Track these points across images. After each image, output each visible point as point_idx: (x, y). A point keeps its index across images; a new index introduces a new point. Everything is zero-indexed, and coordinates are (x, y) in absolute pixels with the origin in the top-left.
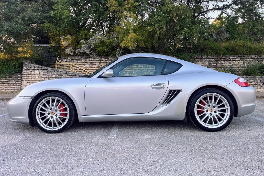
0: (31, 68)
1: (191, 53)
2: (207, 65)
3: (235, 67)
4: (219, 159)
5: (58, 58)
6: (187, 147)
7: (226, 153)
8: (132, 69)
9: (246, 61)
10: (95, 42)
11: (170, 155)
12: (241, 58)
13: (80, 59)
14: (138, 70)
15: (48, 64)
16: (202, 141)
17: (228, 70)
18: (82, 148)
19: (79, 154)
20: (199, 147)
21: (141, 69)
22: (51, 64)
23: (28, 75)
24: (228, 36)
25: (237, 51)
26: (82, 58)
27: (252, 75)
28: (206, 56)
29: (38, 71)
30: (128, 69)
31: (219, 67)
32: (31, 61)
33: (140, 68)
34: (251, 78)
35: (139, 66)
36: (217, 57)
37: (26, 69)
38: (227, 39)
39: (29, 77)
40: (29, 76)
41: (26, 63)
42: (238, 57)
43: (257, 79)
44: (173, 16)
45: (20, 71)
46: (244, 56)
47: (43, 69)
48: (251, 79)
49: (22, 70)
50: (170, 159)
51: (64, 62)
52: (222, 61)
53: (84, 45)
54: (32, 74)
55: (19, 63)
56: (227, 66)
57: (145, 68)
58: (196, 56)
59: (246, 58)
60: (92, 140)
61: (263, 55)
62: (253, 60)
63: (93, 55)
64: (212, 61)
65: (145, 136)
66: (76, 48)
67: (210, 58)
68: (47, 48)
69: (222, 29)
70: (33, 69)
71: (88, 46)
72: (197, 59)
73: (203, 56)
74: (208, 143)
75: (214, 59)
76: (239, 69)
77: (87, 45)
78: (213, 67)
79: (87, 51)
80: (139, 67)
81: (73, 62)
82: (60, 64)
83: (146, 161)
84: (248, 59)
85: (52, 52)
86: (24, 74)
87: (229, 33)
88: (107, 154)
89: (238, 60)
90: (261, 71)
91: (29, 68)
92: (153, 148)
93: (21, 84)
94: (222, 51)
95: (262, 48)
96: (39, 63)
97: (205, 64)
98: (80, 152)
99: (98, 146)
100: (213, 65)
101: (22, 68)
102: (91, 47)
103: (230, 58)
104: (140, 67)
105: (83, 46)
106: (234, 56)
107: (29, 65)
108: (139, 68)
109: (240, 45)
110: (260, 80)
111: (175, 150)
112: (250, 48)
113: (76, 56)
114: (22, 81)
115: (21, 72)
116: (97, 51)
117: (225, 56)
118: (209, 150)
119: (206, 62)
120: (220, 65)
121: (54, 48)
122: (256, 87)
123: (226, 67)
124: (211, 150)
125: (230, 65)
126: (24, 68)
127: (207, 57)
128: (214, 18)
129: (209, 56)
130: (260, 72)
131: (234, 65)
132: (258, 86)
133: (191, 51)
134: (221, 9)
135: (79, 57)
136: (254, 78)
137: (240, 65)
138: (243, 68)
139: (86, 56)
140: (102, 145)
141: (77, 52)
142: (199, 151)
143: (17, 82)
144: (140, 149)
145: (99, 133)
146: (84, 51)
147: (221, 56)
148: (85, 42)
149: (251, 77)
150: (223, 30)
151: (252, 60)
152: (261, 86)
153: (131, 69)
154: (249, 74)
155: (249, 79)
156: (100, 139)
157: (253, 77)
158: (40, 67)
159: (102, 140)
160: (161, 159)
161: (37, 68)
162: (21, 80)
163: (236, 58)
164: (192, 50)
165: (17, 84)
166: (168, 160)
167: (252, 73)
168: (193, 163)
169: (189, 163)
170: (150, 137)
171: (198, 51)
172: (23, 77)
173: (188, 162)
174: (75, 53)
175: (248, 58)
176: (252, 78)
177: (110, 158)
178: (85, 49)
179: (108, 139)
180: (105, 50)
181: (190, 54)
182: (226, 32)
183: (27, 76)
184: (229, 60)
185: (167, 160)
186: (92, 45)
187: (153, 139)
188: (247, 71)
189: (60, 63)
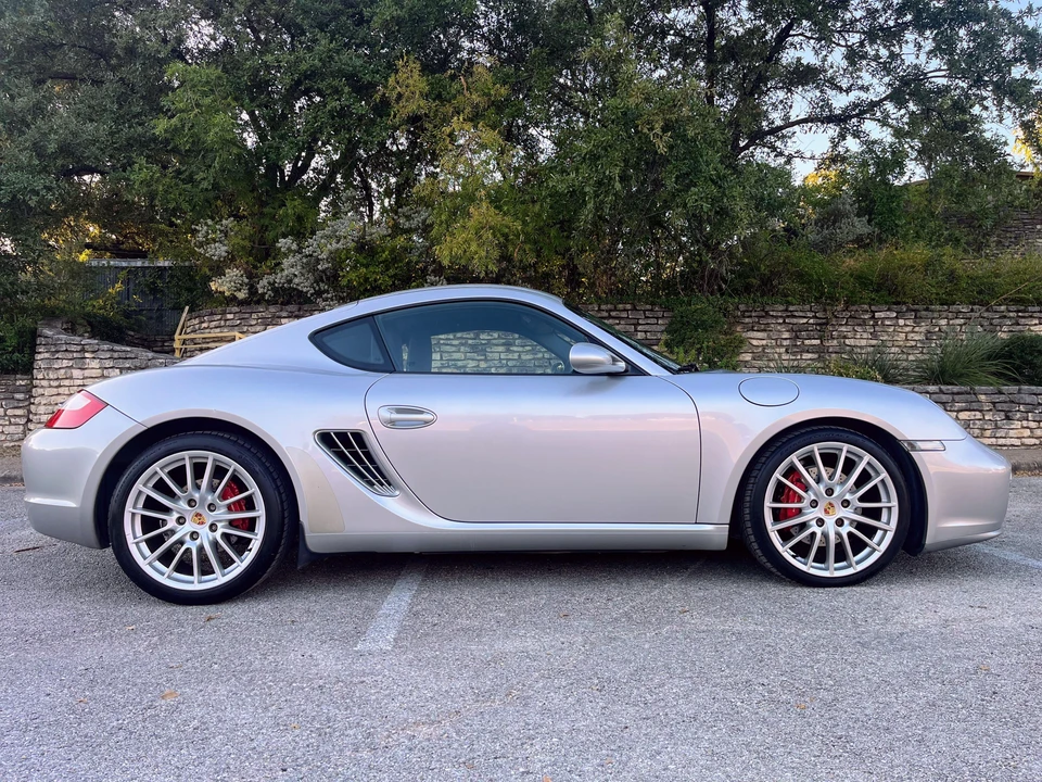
0: (66, 350)
1: (722, 295)
2: (785, 343)
3: (893, 350)
4: (873, 750)
5: (184, 315)
6: (718, 689)
7: (901, 721)
8: (486, 360)
9: (937, 329)
10: (335, 246)
11: (636, 732)
12: (916, 317)
13: (273, 317)
14: (510, 364)
15: (146, 340)
16: (782, 662)
17: (867, 363)
18: (221, 702)
19: (198, 735)
20: (770, 692)
21: (524, 357)
22: (159, 338)
23: (58, 379)
24: (866, 230)
25: (900, 288)
26: (285, 314)
27: (961, 384)
28: (782, 308)
29: (95, 364)
30: (473, 360)
31: (830, 350)
32: (73, 324)
33: (519, 356)
34: (958, 393)
35: (513, 345)
36: (825, 310)
37: (47, 355)
38: (862, 243)
39: (61, 390)
40: (60, 386)
41: (48, 332)
42: (907, 311)
43: (983, 397)
44: (651, 129)
45: (24, 366)
46: (927, 309)
47: (116, 355)
48: (957, 398)
49: (32, 361)
50: (638, 757)
51: (207, 331)
52: (843, 329)
53: (291, 260)
54: (71, 378)
55: (20, 334)
56: (861, 347)
57: (540, 355)
58: (742, 307)
59: (936, 315)
60: (279, 658)
61: (1000, 305)
62: (965, 324)
63: (326, 300)
64: (804, 328)
65: (525, 636)
66: (259, 271)
67: (796, 314)
68: (144, 276)
69: (844, 204)
70: (75, 355)
71: (308, 264)
72: (747, 320)
73: (767, 308)
74: (812, 667)
75: (811, 321)
76: (911, 358)
77: (305, 260)
78: (808, 352)
79: (304, 284)
80: (515, 349)
81: (245, 329)
82: (192, 336)
83: (522, 770)
84: (944, 322)
85: (166, 291)
86: (40, 376)
87: (869, 221)
88: (337, 734)
89: (906, 325)
90: (996, 365)
91: (57, 352)
92: (556, 698)
93: (29, 420)
94: (842, 288)
95: (997, 276)
96: (107, 334)
97: (776, 339)
98: (204, 723)
99: (303, 689)
100: (807, 342)
101: (34, 352)
102: (319, 267)
103: (873, 317)
104: (520, 349)
105: (286, 263)
106: (889, 310)
107: (59, 339)
108: (516, 356)
109: (913, 267)
110: (994, 403)
111: (662, 704)
112: (952, 276)
113: (258, 302)
114: (33, 408)
115: (28, 369)
116: (344, 282)
117: (854, 308)
118: (817, 704)
119: (779, 331)
120: (835, 342)
121: (172, 276)
122: (977, 431)
123: (859, 350)
124: (829, 706)
125: (874, 342)
126: (39, 353)
127: (786, 310)
128: (812, 158)
129: (791, 308)
130: (993, 369)
131: (890, 344)
132: (986, 427)
133: (720, 287)
134: (840, 119)
135: (272, 309)
136: (970, 393)
137: (913, 343)
138: (926, 357)
139: (300, 303)
140: (321, 682)
141: (262, 286)
142: (772, 711)
143: (9, 412)
144: (495, 706)
145: (318, 624)
146: (290, 281)
147: (839, 308)
148: (294, 247)
149: (955, 389)
150: (848, 207)
151: (961, 326)
152: (996, 425)
153: (483, 358)
154: (951, 376)
155: (950, 397)
156: (318, 655)
157: (964, 388)
158: (106, 347)
159: (328, 661)
160: (596, 756)
161: (93, 352)
162: (27, 403)
163: (897, 318)
164: (725, 282)
165: (12, 420)
166: (630, 758)
167: (961, 375)
168: (749, 775)
169: (728, 776)
170: (546, 639)
171: (748, 289)
172: (34, 390)
173: (724, 772)
174: (252, 290)
175: (944, 315)
176: (962, 394)
177: (348, 753)
178: (295, 276)
179: (357, 652)
180: (375, 280)
181: (717, 299)
182: (858, 215)
183: (50, 386)
184: (871, 323)
185: (624, 758)
186: (324, 256)
187: (562, 649)
188: (940, 366)
189: (194, 331)
